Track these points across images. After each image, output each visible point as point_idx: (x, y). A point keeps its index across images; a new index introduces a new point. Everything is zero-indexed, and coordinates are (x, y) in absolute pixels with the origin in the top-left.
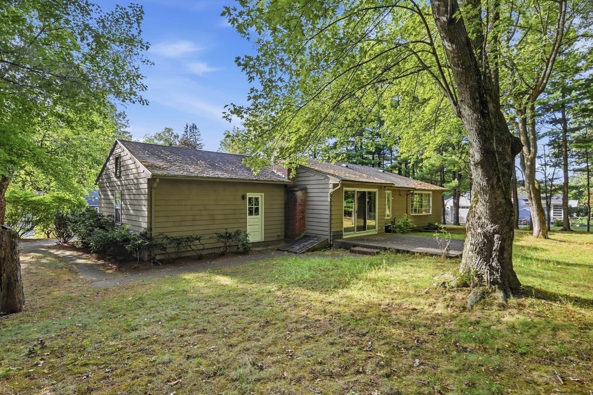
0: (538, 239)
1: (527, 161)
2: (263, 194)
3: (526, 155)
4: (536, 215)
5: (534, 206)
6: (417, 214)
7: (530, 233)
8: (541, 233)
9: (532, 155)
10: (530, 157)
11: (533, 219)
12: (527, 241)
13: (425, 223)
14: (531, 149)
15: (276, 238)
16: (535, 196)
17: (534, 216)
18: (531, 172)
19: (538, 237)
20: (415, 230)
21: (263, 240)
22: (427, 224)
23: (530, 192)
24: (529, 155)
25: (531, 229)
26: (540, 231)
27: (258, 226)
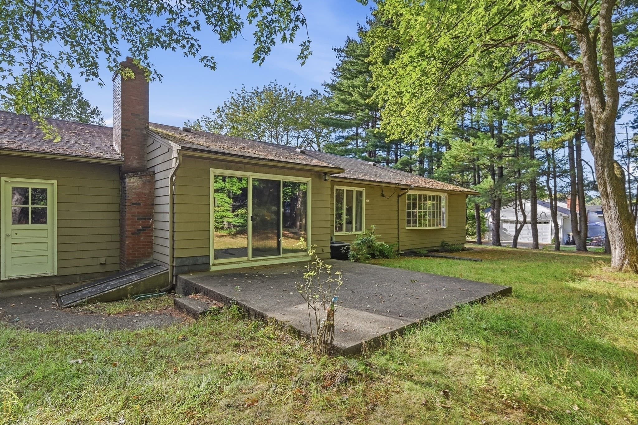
0: (621, 274)
1: (598, 124)
2: (55, 182)
3: (596, 113)
4: (618, 227)
5: (612, 210)
6: (417, 228)
7: (604, 260)
8: (627, 262)
9: (607, 111)
10: (603, 116)
11: (610, 234)
12: (598, 278)
13: (436, 242)
14: (607, 99)
15: (99, 269)
16: (615, 190)
17: (613, 229)
18: (605, 144)
19: (620, 269)
20: (413, 253)
21: (56, 273)
22: (440, 244)
23: (605, 183)
24: (602, 113)
25: (608, 251)
26: (625, 258)
27: (44, 246)
